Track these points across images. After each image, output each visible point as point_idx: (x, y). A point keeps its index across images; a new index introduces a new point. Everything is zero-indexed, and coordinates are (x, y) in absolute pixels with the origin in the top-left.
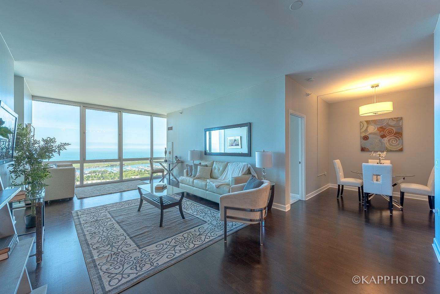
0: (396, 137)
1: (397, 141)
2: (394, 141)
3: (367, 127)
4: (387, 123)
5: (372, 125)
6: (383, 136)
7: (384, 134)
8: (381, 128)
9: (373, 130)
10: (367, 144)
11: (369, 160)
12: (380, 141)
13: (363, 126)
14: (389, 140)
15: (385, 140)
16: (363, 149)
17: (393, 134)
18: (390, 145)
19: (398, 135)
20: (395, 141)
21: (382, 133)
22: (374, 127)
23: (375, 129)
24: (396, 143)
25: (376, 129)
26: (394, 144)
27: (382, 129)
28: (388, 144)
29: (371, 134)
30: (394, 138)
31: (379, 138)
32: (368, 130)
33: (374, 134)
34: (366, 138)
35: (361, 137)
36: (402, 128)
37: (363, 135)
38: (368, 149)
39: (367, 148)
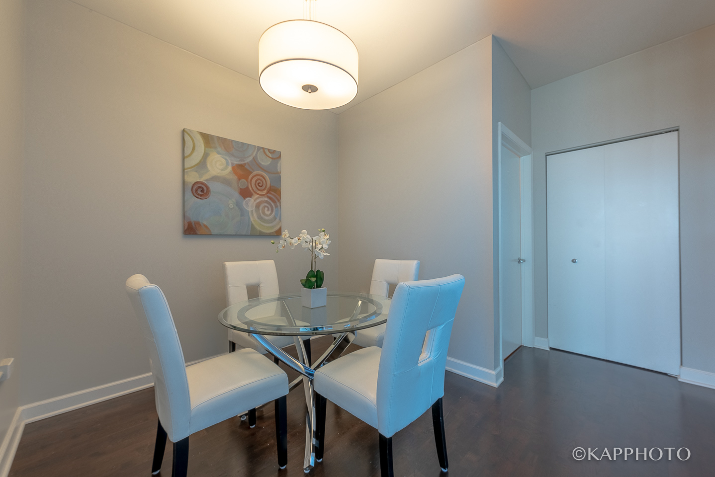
0: (270, 198)
1: (272, 211)
2: (266, 209)
3: (206, 155)
4: (253, 158)
5: (219, 153)
6: (245, 193)
7: (247, 188)
8: (241, 166)
9: (222, 170)
10: (204, 211)
12: (238, 205)
13: (194, 149)
14: (258, 206)
15: (250, 204)
16: (191, 229)
17: (265, 192)
18: (260, 218)
19: (275, 196)
20: (268, 210)
21: (243, 183)
22: (224, 161)
23: (226, 168)
24: (271, 214)
25: (230, 168)
26: (267, 215)
27: (242, 171)
28: (255, 215)
29: (215, 178)
30: (266, 202)
31: (237, 195)
32: (209, 166)
33: (225, 181)
34: (201, 190)
35: (184, 183)
36: (279, 179)
37: (192, 178)
38: (206, 226)
39: (205, 223)
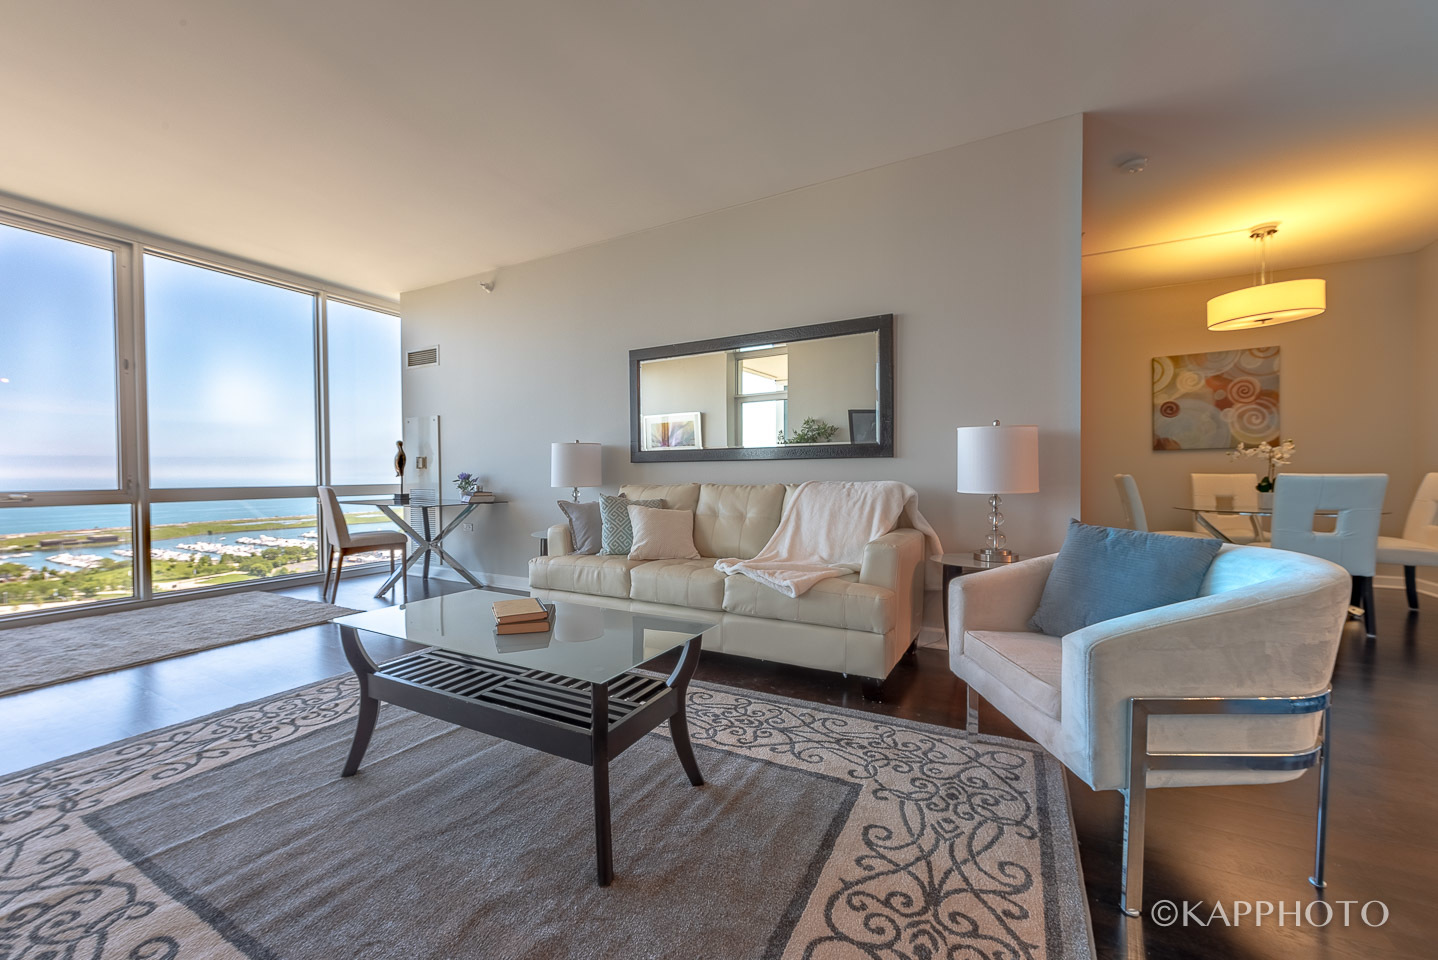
0: (1261, 405)
1: (1264, 418)
2: (1254, 417)
3: (1175, 376)
4: (1235, 365)
5: (1190, 371)
6: (1223, 404)
7: (1226, 399)
8: (1218, 377)
9: (1195, 385)
10: (1171, 428)
11: (1194, 475)
12: (1214, 417)
13: (1163, 373)
14: (1241, 416)
15: (1230, 415)
16: (1160, 445)
17: (1253, 398)
18: (1244, 428)
19: (1266, 400)
20: (1257, 418)
21: (1221, 394)
22: (1196, 376)
23: (1198, 384)
24: (1261, 422)
25: (1203, 382)
26: (1255, 425)
27: (1220, 381)
28: (1237, 426)
29: (1185, 396)
30: (1254, 409)
31: (1212, 408)
32: (1179, 385)
33: (1196, 396)
34: (1170, 409)
35: (1153, 406)
36: (1277, 380)
37: (1161, 400)
38: (1175, 443)
39: (1174, 439)
